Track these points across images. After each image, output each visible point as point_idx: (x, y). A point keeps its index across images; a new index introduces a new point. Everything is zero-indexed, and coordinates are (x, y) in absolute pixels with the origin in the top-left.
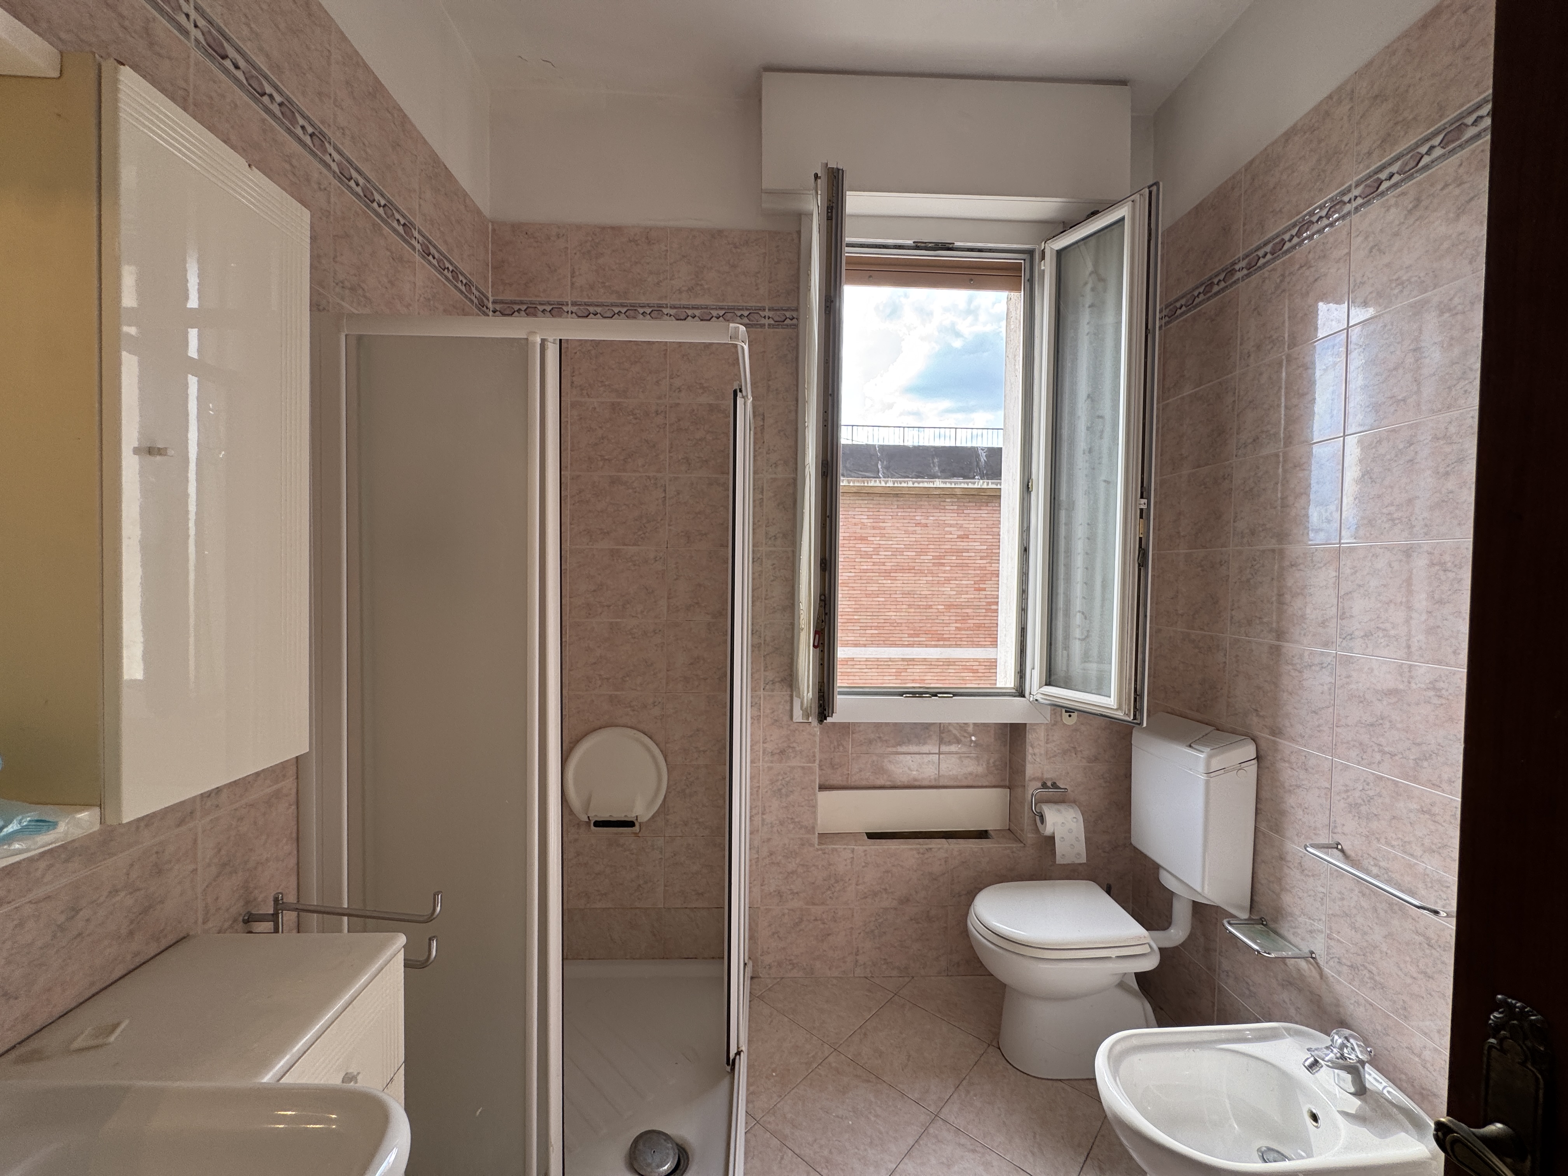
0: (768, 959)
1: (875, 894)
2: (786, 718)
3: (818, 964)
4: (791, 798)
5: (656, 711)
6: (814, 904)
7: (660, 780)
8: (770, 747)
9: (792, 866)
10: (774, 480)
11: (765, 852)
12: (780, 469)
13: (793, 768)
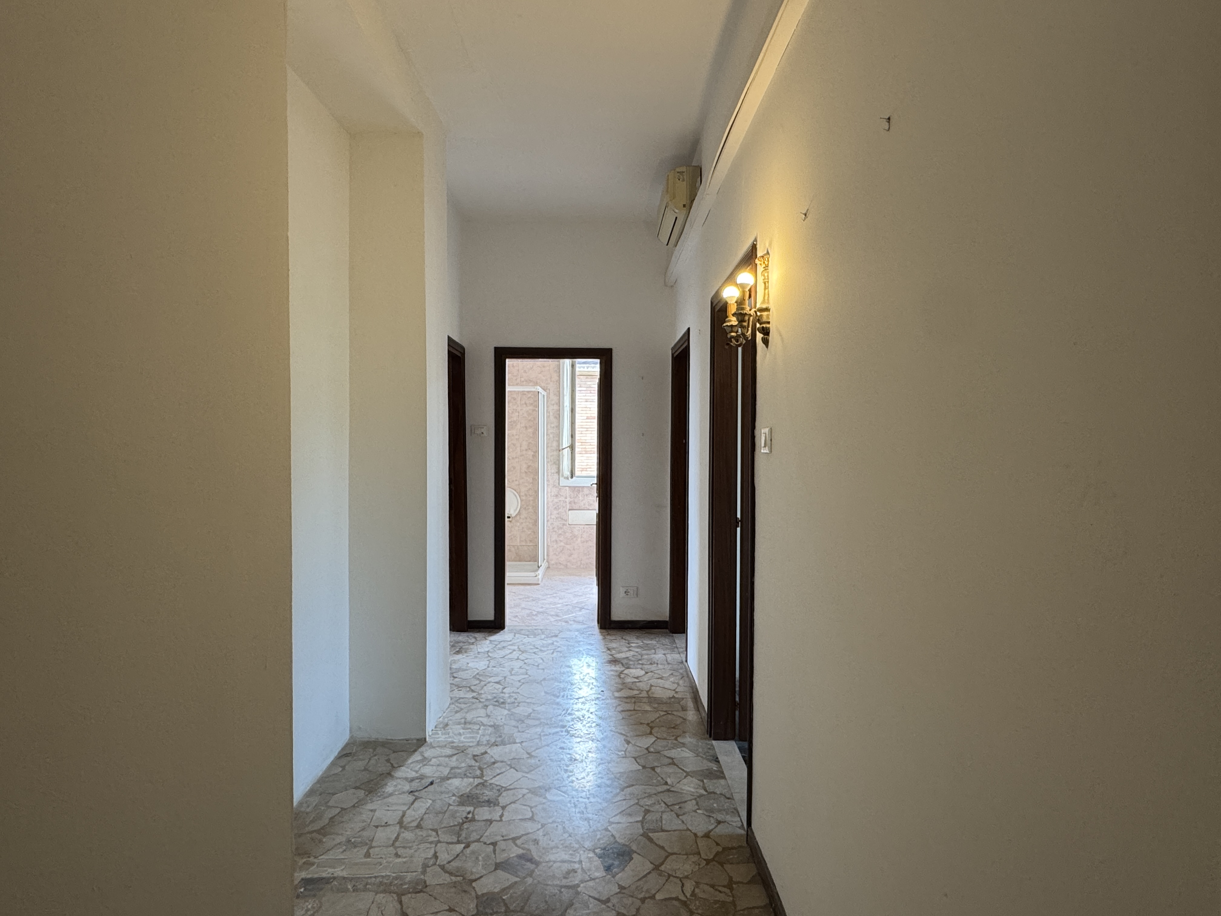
0: (553, 562)
1: (587, 541)
2: (558, 485)
3: (569, 564)
4: (560, 510)
5: (517, 483)
6: (567, 544)
7: (518, 505)
8: (553, 494)
9: (560, 532)
10: (553, 409)
11: (551, 527)
12: (555, 406)
13: (560, 501)
